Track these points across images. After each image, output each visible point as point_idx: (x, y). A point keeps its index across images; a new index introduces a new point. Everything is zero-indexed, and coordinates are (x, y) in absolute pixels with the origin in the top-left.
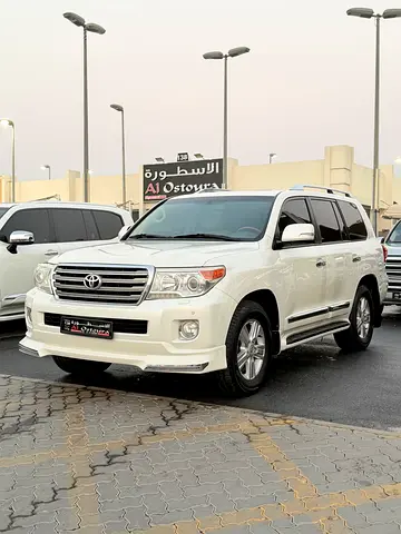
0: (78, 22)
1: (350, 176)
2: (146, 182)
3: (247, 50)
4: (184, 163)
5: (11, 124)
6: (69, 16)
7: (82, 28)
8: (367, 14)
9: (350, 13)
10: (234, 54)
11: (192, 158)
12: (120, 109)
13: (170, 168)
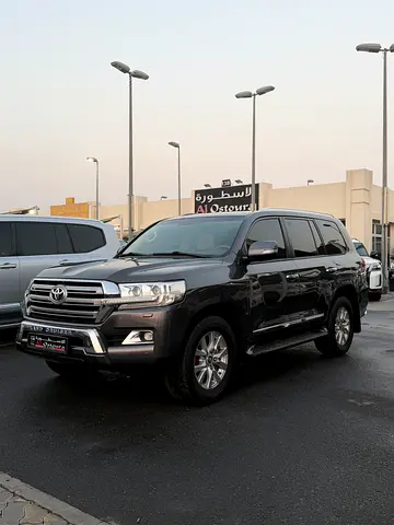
0: (124, 70)
1: (369, 195)
2: (197, 204)
3: (272, 89)
4: (227, 188)
5: (95, 161)
6: (115, 65)
7: (127, 74)
8: (374, 49)
9: (358, 49)
10: (261, 92)
11: (234, 184)
12: (177, 146)
13: (216, 192)
